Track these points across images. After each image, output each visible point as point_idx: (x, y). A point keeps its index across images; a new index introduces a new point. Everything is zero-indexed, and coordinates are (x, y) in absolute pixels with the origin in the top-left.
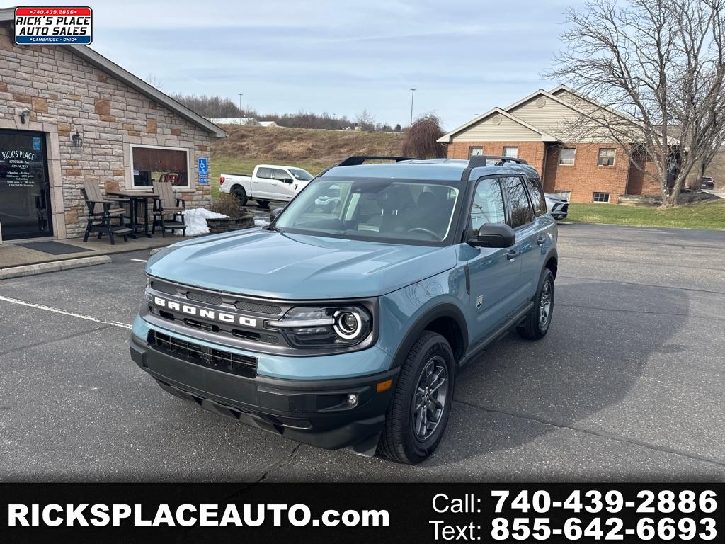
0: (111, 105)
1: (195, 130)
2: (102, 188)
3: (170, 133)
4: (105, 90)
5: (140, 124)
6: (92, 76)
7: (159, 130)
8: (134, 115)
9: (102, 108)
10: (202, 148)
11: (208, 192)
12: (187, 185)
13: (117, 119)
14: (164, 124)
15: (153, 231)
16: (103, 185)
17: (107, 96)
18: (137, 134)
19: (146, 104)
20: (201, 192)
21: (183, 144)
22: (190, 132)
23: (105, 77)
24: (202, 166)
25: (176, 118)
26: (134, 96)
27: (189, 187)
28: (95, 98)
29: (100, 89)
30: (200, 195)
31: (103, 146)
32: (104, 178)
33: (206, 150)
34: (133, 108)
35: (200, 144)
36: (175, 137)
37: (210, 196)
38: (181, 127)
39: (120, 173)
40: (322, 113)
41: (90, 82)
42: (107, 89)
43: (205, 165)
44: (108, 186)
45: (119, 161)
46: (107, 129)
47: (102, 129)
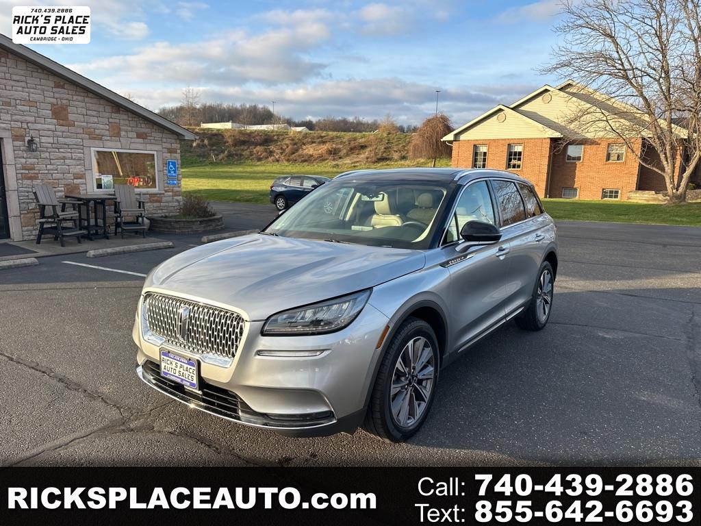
0: (69, 110)
1: (163, 133)
2: (60, 191)
3: (135, 136)
4: (62, 96)
5: (102, 128)
6: (49, 83)
7: (123, 133)
8: (95, 120)
9: (59, 113)
10: (171, 151)
11: (177, 193)
12: (156, 187)
13: (76, 123)
14: (130, 128)
15: (116, 233)
16: (63, 189)
17: (64, 101)
18: (99, 138)
19: (108, 109)
20: (171, 193)
21: (149, 147)
22: (158, 135)
23: (62, 84)
24: (171, 168)
25: (141, 122)
26: (95, 101)
27: (157, 189)
28: (53, 105)
29: (57, 95)
30: (169, 196)
31: (60, 150)
32: (63, 182)
33: (176, 153)
34: (94, 113)
35: (169, 146)
36: (141, 140)
37: (181, 197)
38: (148, 131)
39: (82, 176)
40: (354, 118)
41: (46, 88)
42: (64, 95)
43: (175, 167)
44: (68, 189)
45: (80, 165)
46: (65, 133)
47: (60, 134)
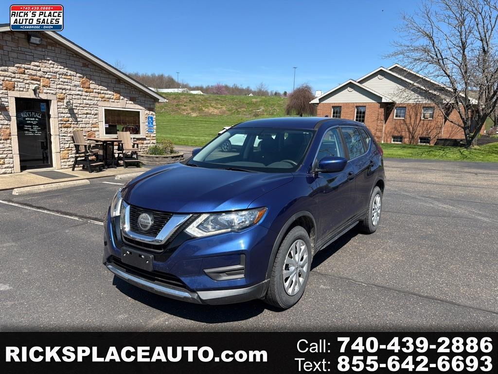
0: (91, 82)
1: (145, 97)
3: (129, 99)
5: (110, 94)
6: (79, 64)
7: (122, 97)
8: (106, 88)
9: (85, 84)
10: (150, 110)
11: (153, 138)
12: (140, 134)
13: (94, 90)
14: (125, 94)
15: (117, 164)
16: (85, 134)
17: (88, 76)
18: (107, 100)
19: (113, 81)
20: (149, 138)
21: (137, 106)
22: (142, 99)
23: (87, 64)
25: (133, 90)
26: (105, 76)
28: (81, 78)
29: (84, 72)
31: (85, 108)
32: (86, 129)
33: (153, 111)
34: (105, 84)
35: (149, 107)
36: (132, 102)
37: (155, 141)
38: (137, 96)
39: (96, 126)
41: (78, 67)
42: (88, 71)
43: (152, 120)
44: (88, 134)
45: (96, 118)
46: (87, 97)
47: (85, 97)
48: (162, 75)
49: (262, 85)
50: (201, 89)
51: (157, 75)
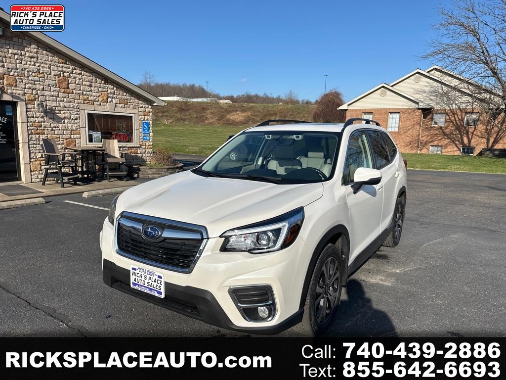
0: (70, 81)
1: (139, 100)
2: (61, 144)
3: (119, 102)
5: (94, 95)
6: (54, 59)
7: (110, 100)
8: (89, 89)
10: (145, 114)
11: (149, 147)
12: (133, 142)
13: (74, 91)
14: (114, 96)
16: (63, 142)
17: (66, 74)
18: (91, 103)
19: (99, 80)
20: (144, 147)
21: (128, 110)
22: (136, 102)
24: (145, 127)
25: (123, 91)
26: (89, 74)
28: (57, 76)
29: (60, 69)
31: (62, 112)
32: (63, 137)
33: (149, 115)
34: (88, 84)
35: (143, 110)
36: (123, 105)
37: (152, 150)
38: (128, 98)
39: (77, 133)
40: (263, 93)
41: (53, 63)
42: (66, 69)
43: (148, 127)
44: (66, 142)
45: (76, 123)
46: (66, 99)
47: (62, 99)
48: (193, 85)
49: (291, 93)
50: (231, 98)
51: (188, 85)
